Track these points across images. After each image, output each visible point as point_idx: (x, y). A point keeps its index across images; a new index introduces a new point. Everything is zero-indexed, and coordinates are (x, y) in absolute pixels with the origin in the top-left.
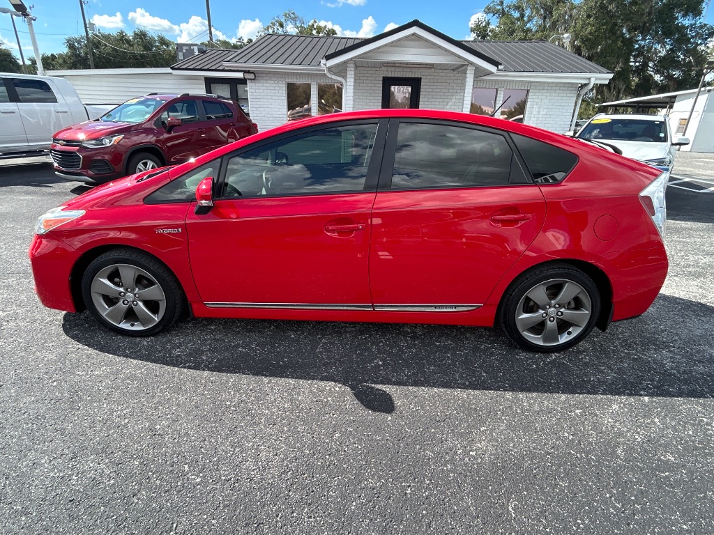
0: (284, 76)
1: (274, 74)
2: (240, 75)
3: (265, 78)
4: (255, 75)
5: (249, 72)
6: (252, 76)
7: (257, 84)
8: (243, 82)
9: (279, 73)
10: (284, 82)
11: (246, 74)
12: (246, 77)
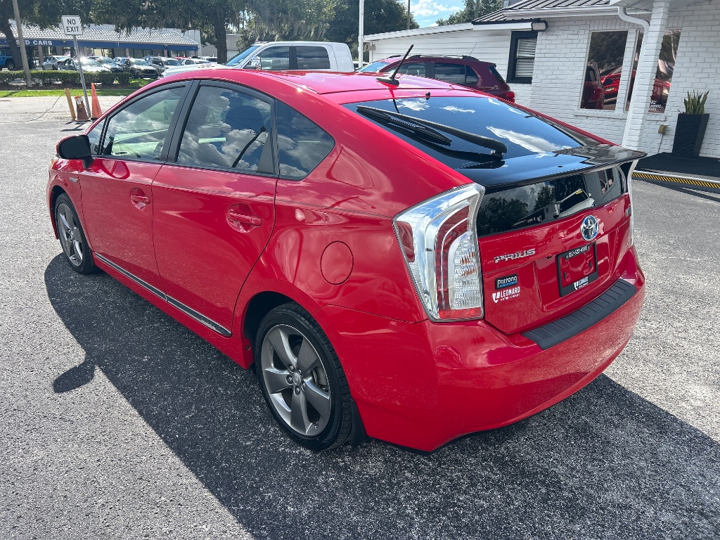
0: (588, 22)
1: (575, 21)
2: (527, 26)
3: (561, 28)
4: (547, 24)
5: (538, 21)
6: (542, 26)
7: (549, 37)
8: (532, 35)
9: (581, 19)
10: (587, 32)
11: (534, 24)
12: (535, 29)
